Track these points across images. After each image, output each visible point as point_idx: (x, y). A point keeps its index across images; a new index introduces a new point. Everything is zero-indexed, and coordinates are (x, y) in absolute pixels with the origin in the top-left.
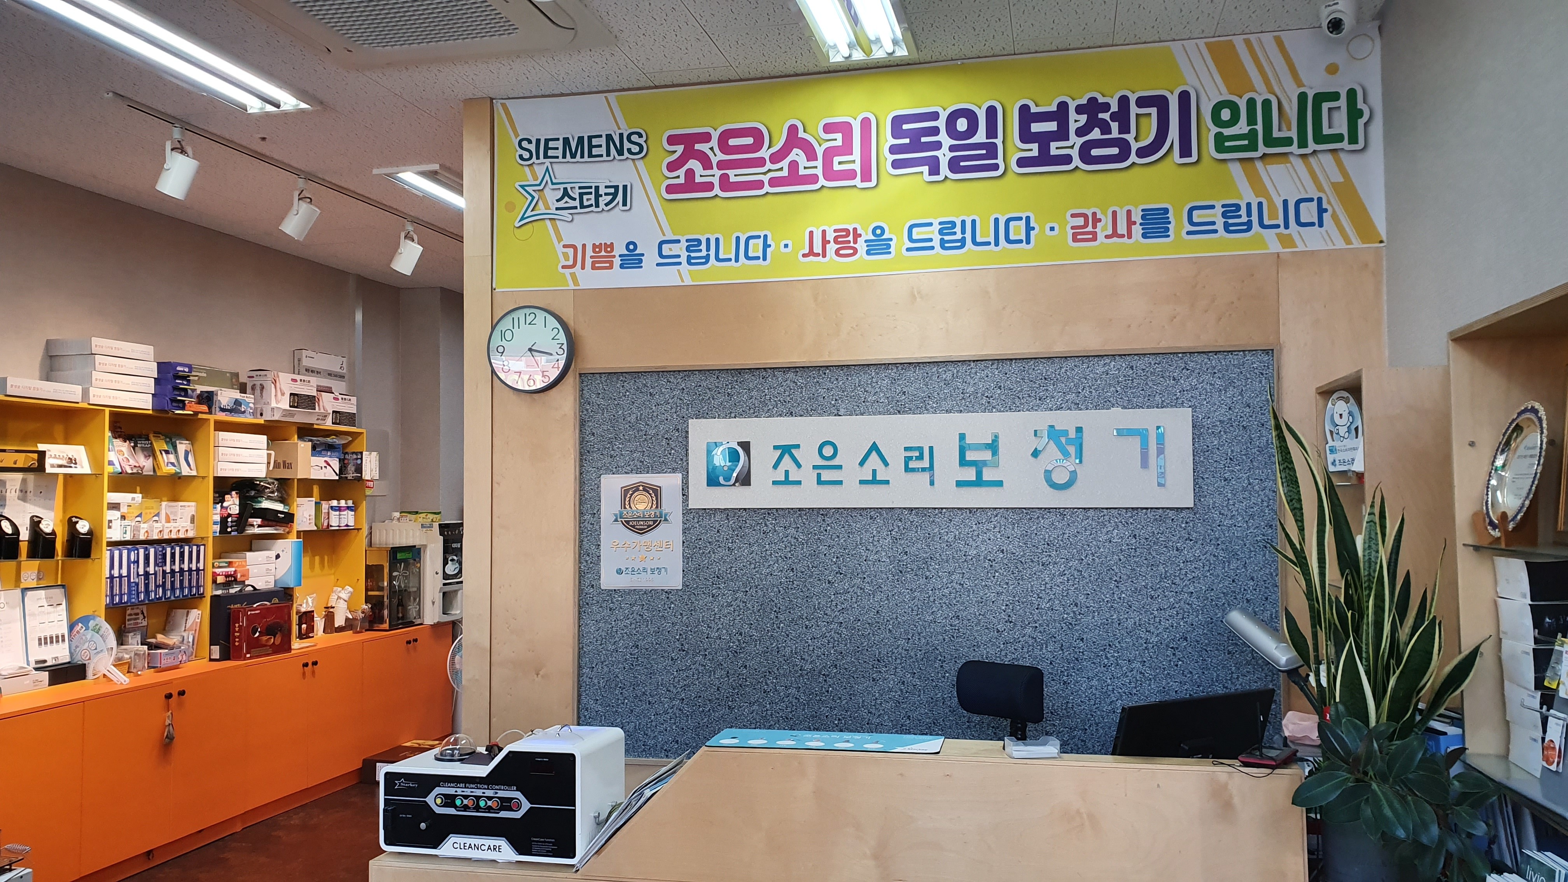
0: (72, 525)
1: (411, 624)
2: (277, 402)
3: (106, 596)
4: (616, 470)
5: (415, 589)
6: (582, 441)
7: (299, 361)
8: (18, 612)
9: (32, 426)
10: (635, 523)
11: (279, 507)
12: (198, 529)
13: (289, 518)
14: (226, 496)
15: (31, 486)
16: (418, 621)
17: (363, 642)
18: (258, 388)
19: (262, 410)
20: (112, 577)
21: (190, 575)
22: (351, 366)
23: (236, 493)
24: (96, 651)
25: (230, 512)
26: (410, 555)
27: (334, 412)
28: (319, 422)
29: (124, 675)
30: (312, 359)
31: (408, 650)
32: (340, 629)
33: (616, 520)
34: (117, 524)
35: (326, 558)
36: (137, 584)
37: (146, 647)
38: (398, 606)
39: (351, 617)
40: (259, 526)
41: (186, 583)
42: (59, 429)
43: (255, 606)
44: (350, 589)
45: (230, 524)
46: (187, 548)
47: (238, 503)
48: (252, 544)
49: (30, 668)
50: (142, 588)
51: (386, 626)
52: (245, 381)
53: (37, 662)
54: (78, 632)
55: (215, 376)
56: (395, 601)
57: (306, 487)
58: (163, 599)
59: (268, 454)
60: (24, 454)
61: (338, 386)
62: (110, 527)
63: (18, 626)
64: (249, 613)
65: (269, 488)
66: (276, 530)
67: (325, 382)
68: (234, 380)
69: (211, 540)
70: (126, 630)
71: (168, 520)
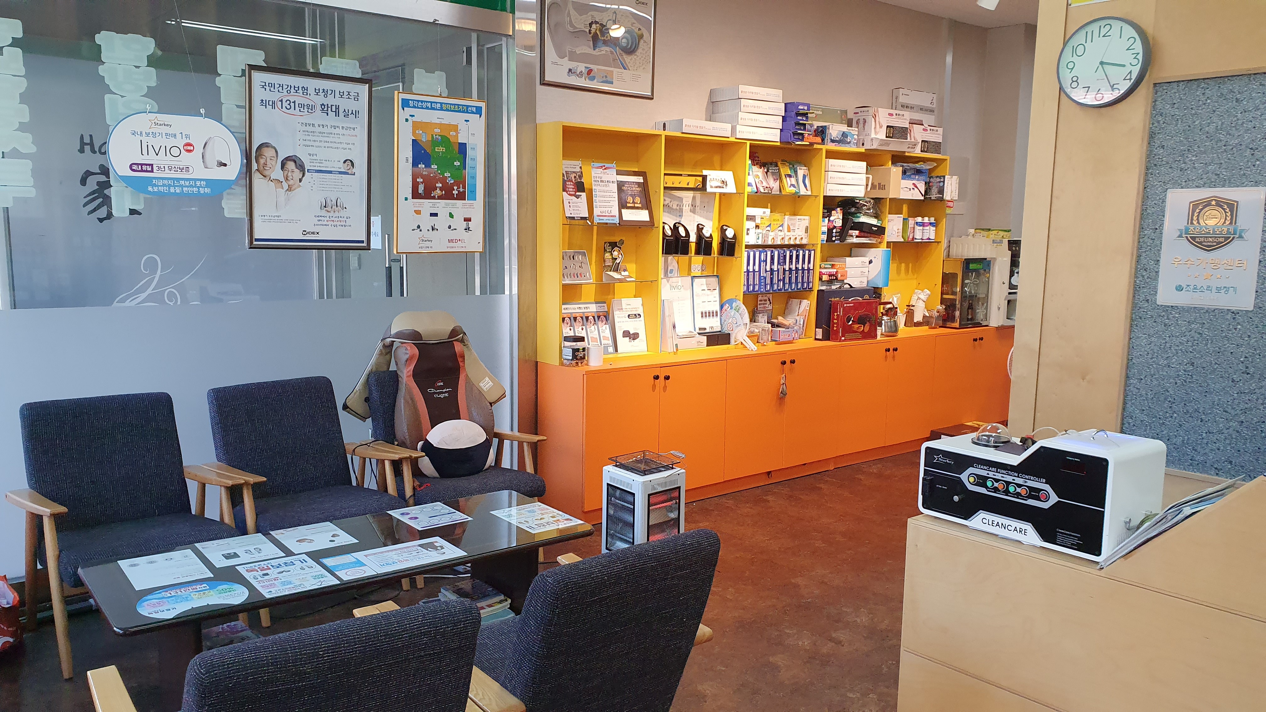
0: (723, 231)
1: (979, 325)
2: (876, 133)
3: (744, 285)
4: (1186, 184)
5: (984, 296)
6: (1150, 155)
7: (896, 98)
8: (689, 292)
9: (700, 156)
10: (1202, 239)
11: (874, 221)
12: (810, 237)
13: (881, 231)
14: (833, 212)
15: (698, 202)
16: (984, 323)
17: (937, 336)
18: (861, 122)
19: (864, 140)
20: (748, 271)
21: (803, 273)
22: (941, 101)
23: (841, 210)
24: (736, 325)
25: (835, 225)
26: (981, 267)
27: (922, 141)
28: (909, 150)
29: (754, 344)
30: (907, 97)
31: (974, 347)
32: (918, 324)
33: (1180, 236)
34: (753, 231)
35: (910, 265)
36: (765, 278)
37: (770, 325)
38: (968, 309)
39: (928, 315)
40: (857, 237)
41: (800, 279)
42: (717, 159)
43: (850, 300)
44: (928, 292)
45: (834, 234)
46: (801, 252)
47: (841, 218)
48: (851, 251)
49: (696, 333)
50: (768, 281)
51: (957, 325)
52: (852, 117)
53: (700, 329)
54: (726, 310)
55: (828, 114)
56: (966, 305)
57: (897, 205)
58: (783, 291)
59: (867, 177)
60: (694, 178)
61: (928, 119)
62: (748, 234)
63: (689, 302)
64: (845, 305)
65: (866, 206)
66: (870, 240)
67: (917, 116)
68: (843, 116)
69: (819, 246)
70: (758, 312)
71: (789, 231)
